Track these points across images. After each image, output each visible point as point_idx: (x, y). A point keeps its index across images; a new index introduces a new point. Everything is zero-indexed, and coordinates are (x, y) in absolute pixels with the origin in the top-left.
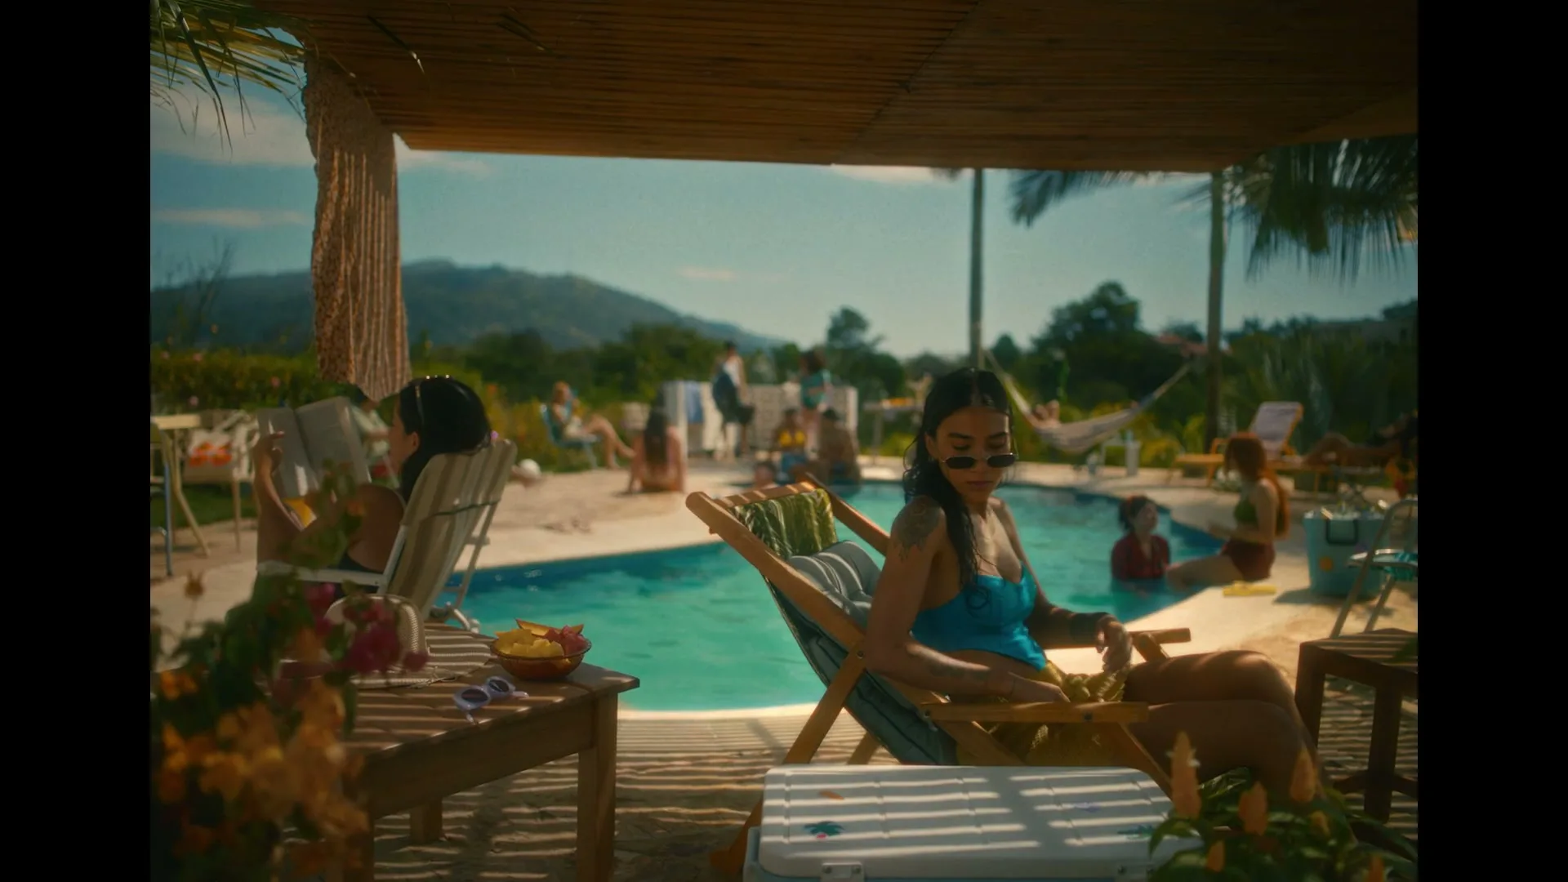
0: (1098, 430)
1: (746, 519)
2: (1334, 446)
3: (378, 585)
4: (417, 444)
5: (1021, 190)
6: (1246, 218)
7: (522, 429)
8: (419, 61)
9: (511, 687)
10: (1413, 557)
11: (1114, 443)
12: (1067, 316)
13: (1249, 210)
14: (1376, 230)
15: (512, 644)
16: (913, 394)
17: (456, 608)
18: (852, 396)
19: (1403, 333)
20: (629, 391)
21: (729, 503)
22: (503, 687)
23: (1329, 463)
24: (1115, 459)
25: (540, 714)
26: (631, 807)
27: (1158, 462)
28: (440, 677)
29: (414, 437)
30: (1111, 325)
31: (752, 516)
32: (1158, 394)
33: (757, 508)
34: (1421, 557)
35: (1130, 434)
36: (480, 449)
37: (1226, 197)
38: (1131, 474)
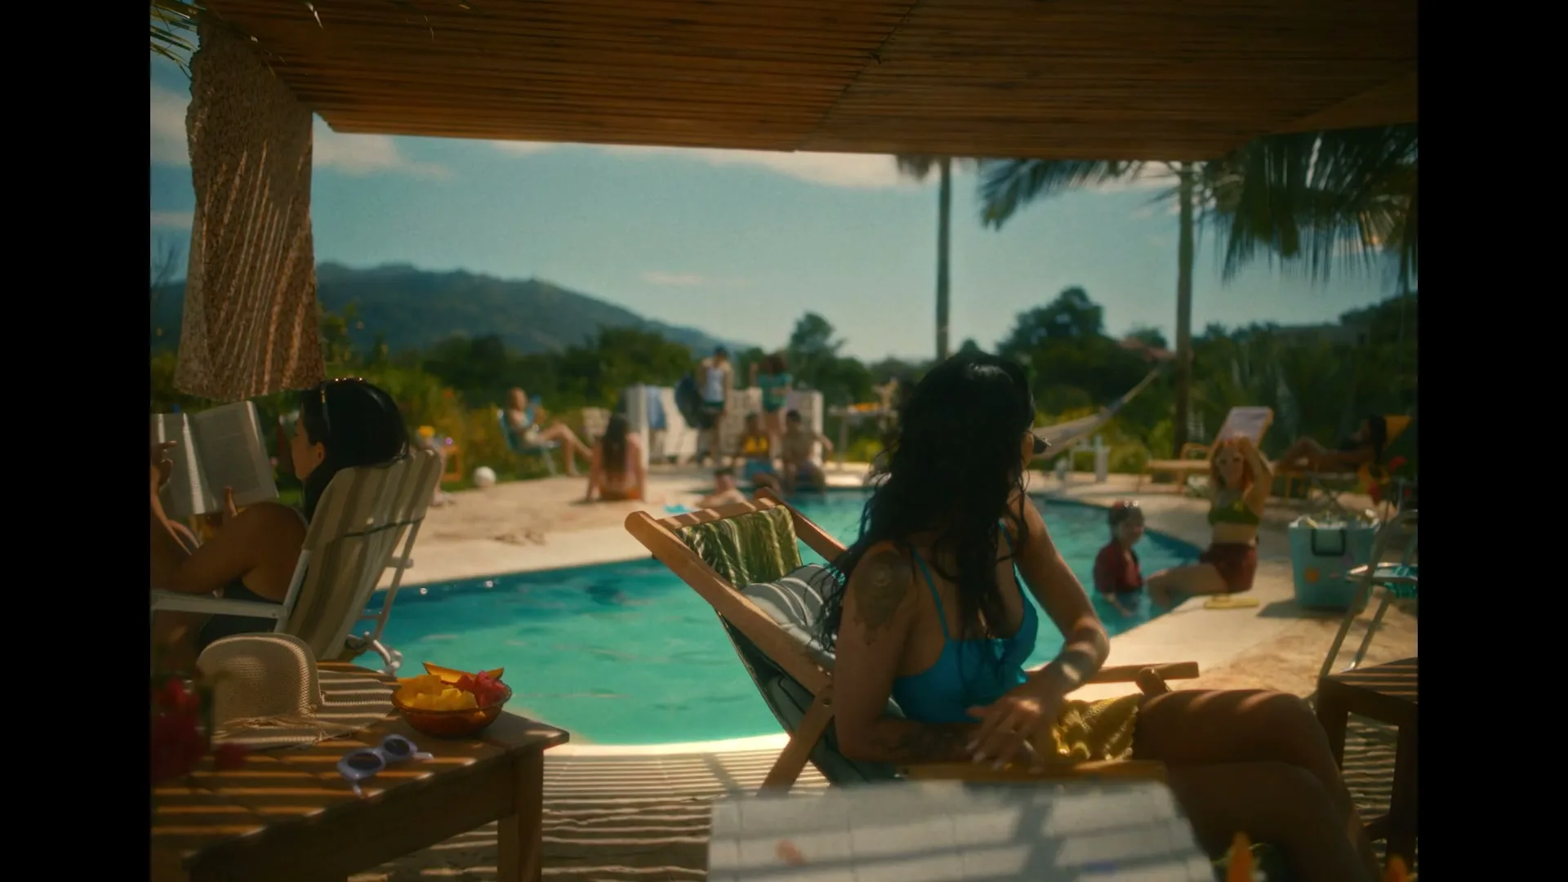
0: (1067, 435)
1: (695, 542)
2: (1305, 451)
3: (277, 617)
4: (323, 456)
5: (989, 192)
6: (1216, 220)
7: (480, 435)
8: (316, 14)
9: (413, 747)
10: (1412, 570)
11: (1084, 448)
12: (1032, 321)
13: (1221, 211)
14: (1348, 236)
15: (415, 695)
16: (878, 399)
17: (376, 638)
18: (817, 400)
19: (1362, 338)
20: (593, 396)
21: (677, 524)
22: (399, 748)
23: (1301, 469)
24: (1084, 464)
25: (449, 779)
26: (569, 866)
27: (1125, 468)
28: (330, 734)
29: (319, 448)
30: (1075, 331)
31: (702, 539)
32: (1127, 398)
33: (708, 530)
34: (1422, 571)
35: (1099, 439)
36: (395, 461)
37: (1195, 200)
38: (1100, 480)
